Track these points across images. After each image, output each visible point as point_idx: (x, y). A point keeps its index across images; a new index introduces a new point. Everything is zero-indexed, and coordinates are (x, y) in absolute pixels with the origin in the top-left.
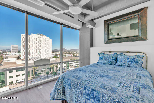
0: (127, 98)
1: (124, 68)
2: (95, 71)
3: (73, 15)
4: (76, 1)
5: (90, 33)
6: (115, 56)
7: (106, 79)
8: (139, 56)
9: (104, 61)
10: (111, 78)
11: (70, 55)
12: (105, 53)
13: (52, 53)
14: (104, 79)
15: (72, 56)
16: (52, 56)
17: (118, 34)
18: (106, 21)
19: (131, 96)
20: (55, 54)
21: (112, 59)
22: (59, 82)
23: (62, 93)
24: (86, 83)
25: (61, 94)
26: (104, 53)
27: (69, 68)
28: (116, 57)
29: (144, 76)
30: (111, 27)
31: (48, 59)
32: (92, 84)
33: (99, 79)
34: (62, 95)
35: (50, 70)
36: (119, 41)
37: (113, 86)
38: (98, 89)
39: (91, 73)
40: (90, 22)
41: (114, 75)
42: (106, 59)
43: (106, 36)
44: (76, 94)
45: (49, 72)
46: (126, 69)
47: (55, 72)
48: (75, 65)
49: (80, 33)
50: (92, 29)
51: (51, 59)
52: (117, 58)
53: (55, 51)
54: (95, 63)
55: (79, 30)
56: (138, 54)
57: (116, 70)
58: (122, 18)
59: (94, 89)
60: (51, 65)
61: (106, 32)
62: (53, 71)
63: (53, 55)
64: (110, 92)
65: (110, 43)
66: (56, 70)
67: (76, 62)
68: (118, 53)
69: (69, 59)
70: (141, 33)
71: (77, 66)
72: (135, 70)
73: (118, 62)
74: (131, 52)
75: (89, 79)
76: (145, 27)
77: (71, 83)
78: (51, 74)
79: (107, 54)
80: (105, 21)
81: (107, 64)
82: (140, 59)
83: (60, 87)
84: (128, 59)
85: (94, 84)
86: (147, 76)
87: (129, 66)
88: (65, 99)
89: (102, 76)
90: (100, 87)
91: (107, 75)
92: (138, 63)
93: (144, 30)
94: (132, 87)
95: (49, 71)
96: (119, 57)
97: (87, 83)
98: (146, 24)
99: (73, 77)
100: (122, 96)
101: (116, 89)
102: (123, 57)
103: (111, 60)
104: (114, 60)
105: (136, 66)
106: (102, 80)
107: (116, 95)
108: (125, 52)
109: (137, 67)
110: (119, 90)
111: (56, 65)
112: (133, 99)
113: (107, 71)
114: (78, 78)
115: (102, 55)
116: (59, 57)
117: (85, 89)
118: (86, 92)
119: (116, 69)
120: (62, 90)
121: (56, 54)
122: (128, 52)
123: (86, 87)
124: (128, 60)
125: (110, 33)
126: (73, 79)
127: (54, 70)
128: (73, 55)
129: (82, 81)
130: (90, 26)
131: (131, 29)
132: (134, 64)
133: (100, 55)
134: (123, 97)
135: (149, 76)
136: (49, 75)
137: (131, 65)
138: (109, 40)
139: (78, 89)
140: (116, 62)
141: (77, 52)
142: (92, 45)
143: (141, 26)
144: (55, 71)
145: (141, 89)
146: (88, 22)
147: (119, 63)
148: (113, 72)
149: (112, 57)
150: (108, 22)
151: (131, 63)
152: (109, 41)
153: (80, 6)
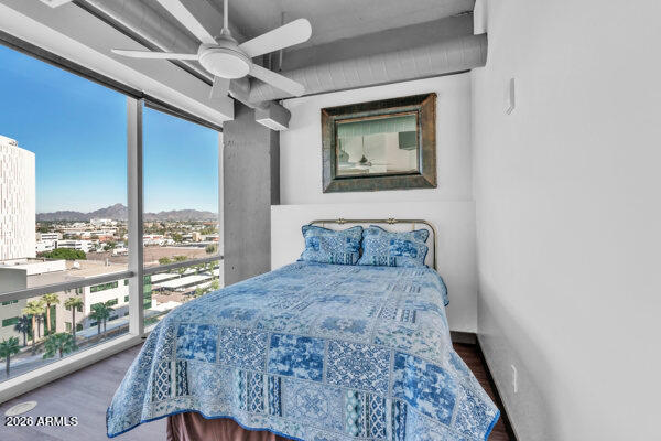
0: (389, 335)
1: (381, 273)
2: (297, 288)
3: (212, 76)
4: (228, 32)
5: (268, 149)
6: (356, 236)
7: (337, 304)
8: (418, 234)
9: (323, 255)
10: (348, 302)
11: (156, 241)
12: (326, 226)
13: (38, 230)
14: (330, 305)
15: (171, 241)
16: (42, 249)
17: (363, 161)
18: (328, 112)
19: (397, 329)
20: (60, 235)
21: (348, 245)
22: (158, 346)
23: (174, 389)
24: (278, 324)
25: (169, 392)
26: (321, 225)
27: (154, 302)
28: (358, 239)
29: (427, 286)
30: (342, 134)
31: (11, 265)
32: (298, 325)
33: (315, 308)
34: (173, 394)
35: (28, 331)
36: (368, 186)
37: (356, 318)
38: (316, 333)
39: (285, 296)
40: (269, 106)
41: (357, 292)
42: (327, 245)
43: (328, 164)
44: (240, 373)
45: (21, 343)
46: (386, 272)
47: (61, 337)
48: (186, 286)
49: (227, 144)
50: (276, 135)
51: (34, 268)
52: (361, 242)
53: (64, 222)
54: (289, 262)
55: (221, 129)
56: (418, 227)
57: (360, 280)
58: (376, 112)
59: (306, 335)
60: (35, 300)
61: (328, 151)
62: (46, 334)
63: (50, 243)
64: (349, 333)
65: (341, 190)
66: (68, 324)
67: (189, 271)
68: (366, 226)
69: (153, 260)
70: (424, 167)
71: (194, 293)
72: (410, 274)
73: (365, 254)
74: (399, 221)
75: (285, 311)
76: (430, 148)
77: (216, 338)
78: (35, 349)
79: (331, 231)
80: (322, 110)
81: (333, 263)
82: (421, 242)
83: (164, 365)
84: (392, 243)
85: (302, 322)
86: (434, 286)
87: (394, 265)
88: (188, 407)
89: (324, 300)
90: (322, 328)
91: (336, 294)
92: (416, 252)
93: (429, 157)
94: (400, 312)
95: (20, 336)
96: (368, 238)
97: (281, 325)
98: (434, 140)
99: (224, 314)
100: (378, 335)
101: (364, 323)
102: (378, 236)
103: (344, 250)
104: (354, 247)
105: (411, 262)
106: (324, 308)
107: (365, 336)
108: (383, 221)
109: (414, 266)
110: (371, 323)
111: (72, 293)
112: (402, 336)
113: (337, 284)
114: (247, 316)
115: (315, 232)
116: (86, 251)
117: (275, 344)
118: (278, 352)
119: (359, 275)
120: (173, 377)
121: (65, 237)
122: (392, 222)
123: (277, 339)
124: (392, 247)
125: (339, 153)
126: (226, 321)
127: (54, 329)
128: (176, 238)
129: (263, 322)
130: (270, 123)
131: (401, 147)
132: (406, 259)
133: (309, 234)
134: (380, 337)
135: (439, 286)
136: (15, 362)
137: (399, 262)
138: (337, 179)
139: (250, 350)
140: (361, 256)
141: (193, 224)
142: (276, 198)
143: (424, 146)
144: (61, 329)
145: (418, 312)
146: (260, 107)
147: (368, 257)
148: (351, 284)
149: (349, 241)
150: (335, 117)
151: (400, 255)
152: (338, 182)
153: (245, 55)
